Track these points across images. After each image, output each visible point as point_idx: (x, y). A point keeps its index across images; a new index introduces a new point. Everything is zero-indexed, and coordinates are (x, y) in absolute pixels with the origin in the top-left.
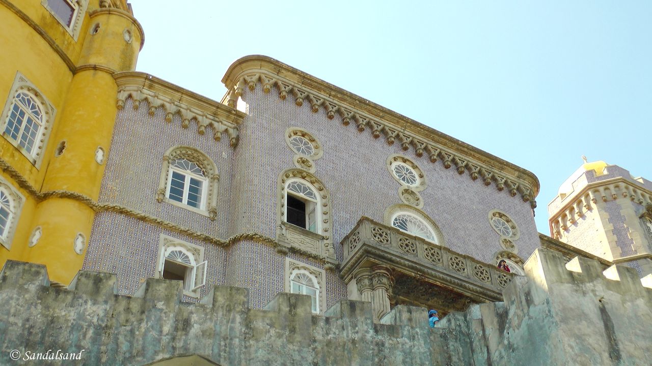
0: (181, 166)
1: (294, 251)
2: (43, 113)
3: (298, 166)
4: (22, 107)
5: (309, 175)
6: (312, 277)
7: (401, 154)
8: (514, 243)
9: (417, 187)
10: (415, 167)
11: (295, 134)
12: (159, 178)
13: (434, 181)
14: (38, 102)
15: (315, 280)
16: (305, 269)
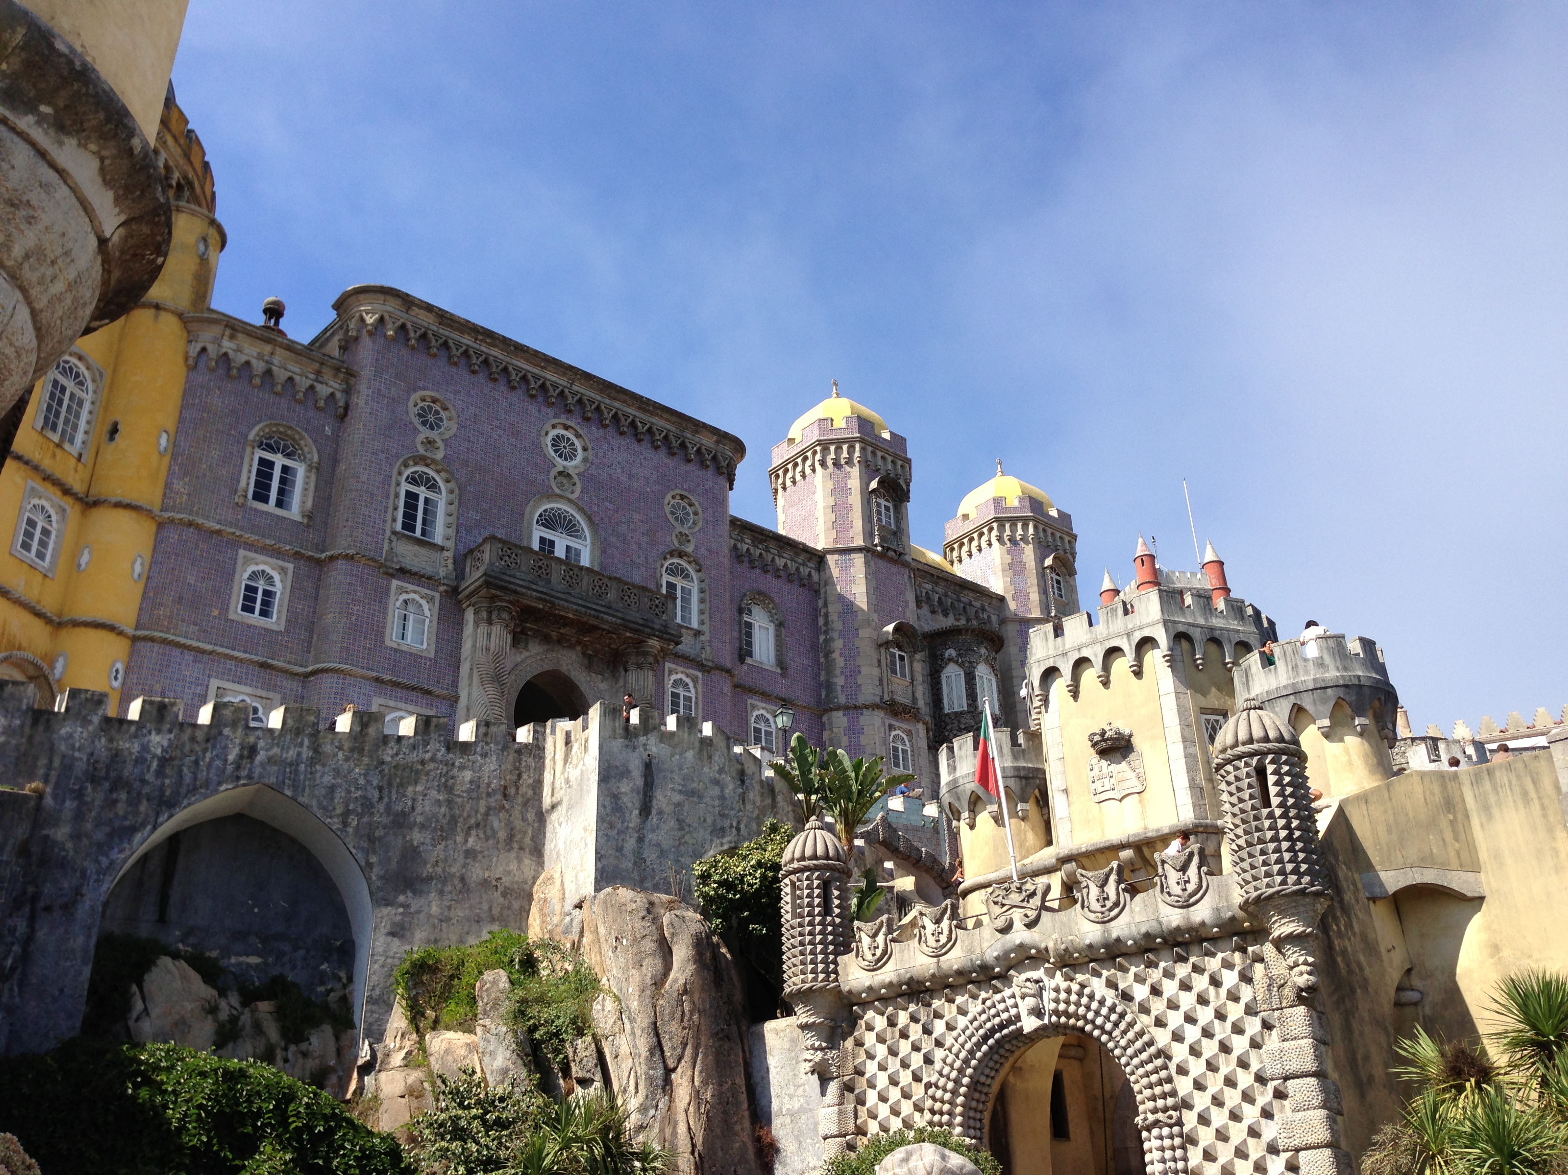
0: (270, 448)
1: (403, 573)
2: (89, 381)
3: (421, 450)
4: (62, 380)
5: (434, 461)
6: (423, 602)
7: (563, 420)
8: (690, 538)
9: (576, 467)
10: (578, 436)
11: (423, 400)
12: (240, 472)
13: (601, 454)
14: (82, 368)
15: (426, 606)
16: (415, 592)
